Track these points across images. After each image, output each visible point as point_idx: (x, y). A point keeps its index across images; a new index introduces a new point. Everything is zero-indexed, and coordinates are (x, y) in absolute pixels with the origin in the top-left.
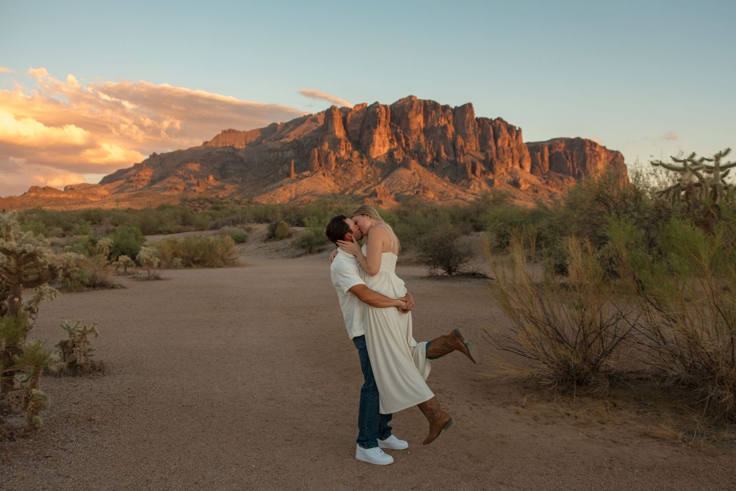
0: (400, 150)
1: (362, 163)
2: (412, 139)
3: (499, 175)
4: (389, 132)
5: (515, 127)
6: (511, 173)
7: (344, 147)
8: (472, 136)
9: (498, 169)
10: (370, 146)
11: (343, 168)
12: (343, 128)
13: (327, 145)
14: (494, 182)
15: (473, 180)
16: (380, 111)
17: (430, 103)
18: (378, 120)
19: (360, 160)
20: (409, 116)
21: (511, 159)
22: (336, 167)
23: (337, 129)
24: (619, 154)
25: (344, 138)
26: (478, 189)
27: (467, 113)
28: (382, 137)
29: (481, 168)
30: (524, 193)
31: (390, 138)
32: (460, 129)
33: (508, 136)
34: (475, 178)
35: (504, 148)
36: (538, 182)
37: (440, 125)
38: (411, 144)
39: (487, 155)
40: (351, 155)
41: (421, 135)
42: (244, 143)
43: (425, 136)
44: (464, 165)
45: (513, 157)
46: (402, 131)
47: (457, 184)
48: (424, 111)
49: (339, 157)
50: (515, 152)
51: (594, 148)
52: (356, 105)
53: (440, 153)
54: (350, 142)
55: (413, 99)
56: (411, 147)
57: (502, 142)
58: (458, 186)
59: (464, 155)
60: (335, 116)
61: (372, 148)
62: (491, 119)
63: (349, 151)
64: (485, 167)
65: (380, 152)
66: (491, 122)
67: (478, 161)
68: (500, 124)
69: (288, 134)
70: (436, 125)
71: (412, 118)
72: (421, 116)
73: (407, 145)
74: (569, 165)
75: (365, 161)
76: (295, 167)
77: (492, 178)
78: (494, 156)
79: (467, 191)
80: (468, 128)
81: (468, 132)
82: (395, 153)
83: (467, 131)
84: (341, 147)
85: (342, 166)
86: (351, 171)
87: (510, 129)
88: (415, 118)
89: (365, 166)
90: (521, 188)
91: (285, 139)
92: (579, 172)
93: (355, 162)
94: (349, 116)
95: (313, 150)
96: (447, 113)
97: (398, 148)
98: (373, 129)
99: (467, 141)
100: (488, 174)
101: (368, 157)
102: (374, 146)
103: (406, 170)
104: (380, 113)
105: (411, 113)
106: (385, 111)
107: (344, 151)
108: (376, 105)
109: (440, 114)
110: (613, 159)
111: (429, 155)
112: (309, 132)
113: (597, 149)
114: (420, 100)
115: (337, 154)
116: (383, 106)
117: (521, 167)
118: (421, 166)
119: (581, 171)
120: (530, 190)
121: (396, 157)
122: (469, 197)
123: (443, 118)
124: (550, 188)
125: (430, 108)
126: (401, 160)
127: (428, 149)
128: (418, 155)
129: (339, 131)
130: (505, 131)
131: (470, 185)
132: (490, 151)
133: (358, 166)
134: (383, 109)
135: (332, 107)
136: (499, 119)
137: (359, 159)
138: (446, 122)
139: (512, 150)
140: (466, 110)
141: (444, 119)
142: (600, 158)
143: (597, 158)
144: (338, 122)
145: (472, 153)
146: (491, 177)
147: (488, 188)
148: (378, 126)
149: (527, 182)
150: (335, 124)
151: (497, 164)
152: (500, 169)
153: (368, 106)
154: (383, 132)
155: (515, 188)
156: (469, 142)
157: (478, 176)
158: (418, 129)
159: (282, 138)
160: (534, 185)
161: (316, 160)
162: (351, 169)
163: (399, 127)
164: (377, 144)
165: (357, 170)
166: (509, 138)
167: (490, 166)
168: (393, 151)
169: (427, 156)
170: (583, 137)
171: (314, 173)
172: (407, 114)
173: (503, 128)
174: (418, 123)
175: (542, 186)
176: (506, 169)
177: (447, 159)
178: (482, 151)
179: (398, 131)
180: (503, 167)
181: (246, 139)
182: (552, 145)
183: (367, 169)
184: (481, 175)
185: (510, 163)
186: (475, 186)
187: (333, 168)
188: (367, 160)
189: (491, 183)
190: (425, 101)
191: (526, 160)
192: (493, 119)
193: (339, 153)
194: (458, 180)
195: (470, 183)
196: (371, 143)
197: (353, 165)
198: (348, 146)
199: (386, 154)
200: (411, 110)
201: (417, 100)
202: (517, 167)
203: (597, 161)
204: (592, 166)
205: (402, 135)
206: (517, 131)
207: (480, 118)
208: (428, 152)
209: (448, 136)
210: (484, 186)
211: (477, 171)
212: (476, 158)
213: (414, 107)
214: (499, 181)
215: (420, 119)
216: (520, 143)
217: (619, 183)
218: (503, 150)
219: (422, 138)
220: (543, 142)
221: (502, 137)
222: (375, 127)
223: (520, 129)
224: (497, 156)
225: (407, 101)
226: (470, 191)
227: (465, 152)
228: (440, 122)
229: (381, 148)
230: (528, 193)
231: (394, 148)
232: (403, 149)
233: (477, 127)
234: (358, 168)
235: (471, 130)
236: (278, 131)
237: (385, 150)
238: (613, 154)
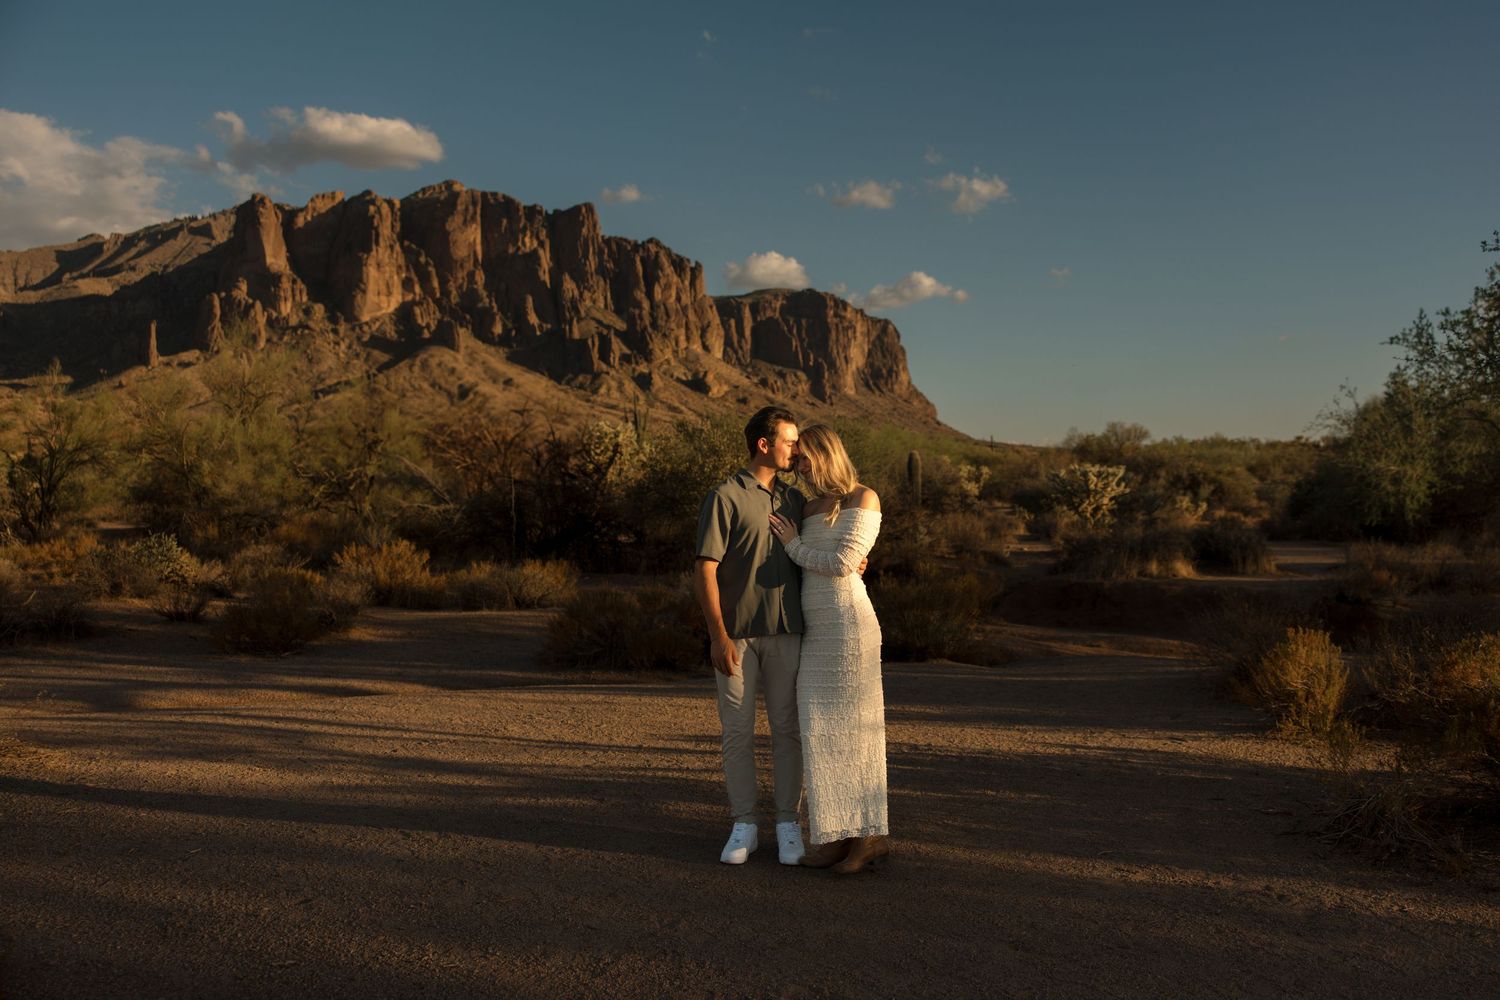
0: (428, 304)
1: (335, 332)
2: (456, 280)
3: (662, 364)
4: (401, 261)
5: (688, 260)
6: (685, 362)
7: (290, 293)
8: (594, 275)
9: (657, 352)
10: (354, 293)
11: (286, 343)
12: (284, 249)
13: (244, 287)
14: (651, 379)
15: (604, 375)
16: (379, 211)
17: (496, 199)
18: (374, 232)
19: (331, 327)
20: (447, 227)
21: (683, 331)
22: (268, 341)
23: (269, 250)
24: (890, 327)
25: (288, 271)
26: (615, 394)
27: (583, 226)
28: (384, 273)
29: (621, 350)
30: (719, 405)
31: (404, 275)
32: (568, 260)
33: (675, 279)
34: (609, 370)
35: (669, 307)
36: (745, 382)
37: (520, 253)
38: (454, 292)
39: (631, 321)
40: (307, 312)
41: (477, 272)
42: (9, 280)
43: (485, 273)
44: (583, 342)
45: (687, 324)
46: (431, 262)
47: (568, 383)
48: (482, 216)
49: (277, 318)
50: (692, 317)
51: (843, 314)
52: (317, 196)
53: (525, 314)
54: (302, 280)
55: (457, 188)
56: (454, 298)
57: (663, 292)
58: (572, 388)
59: (580, 320)
60: (262, 220)
61: (359, 297)
62: (636, 243)
63: (301, 304)
64: (629, 347)
65: (380, 308)
66: (636, 247)
67: (612, 332)
68: (657, 253)
69: (132, 263)
70: (511, 250)
71: (454, 230)
72: (476, 229)
73: (445, 293)
74: (796, 347)
75: (342, 328)
76: (157, 339)
77: (646, 371)
78: (647, 321)
79: (592, 398)
80: (587, 258)
81: (588, 268)
82: (417, 310)
83: (586, 265)
84: (282, 294)
85: (286, 338)
86: (308, 351)
87: (679, 264)
88: (462, 233)
89: (343, 340)
90: (710, 394)
91: (124, 273)
92: (816, 360)
93: (318, 329)
94: (300, 221)
95: (207, 297)
96: (536, 226)
97: (425, 298)
98: (360, 254)
99: (585, 288)
100: (637, 363)
101: (352, 319)
102: (364, 292)
103: (447, 350)
104: (377, 216)
105: (453, 221)
106: (390, 214)
107: (289, 305)
108: (368, 198)
109: (521, 225)
110: (879, 337)
111: (498, 318)
112: (189, 259)
113: (849, 315)
114: (472, 191)
115: (271, 310)
116: (385, 200)
117: (706, 348)
118: (480, 343)
119: (820, 360)
120: (729, 398)
121: (420, 321)
122: (602, 412)
123: (528, 233)
124: (770, 395)
125: (498, 212)
126: (433, 327)
127: (494, 304)
128: (471, 316)
129: (275, 256)
130: (669, 269)
131: (598, 388)
132: (637, 312)
133: (325, 341)
134: (385, 209)
135: (254, 197)
136: (651, 241)
137: (327, 324)
138: (535, 244)
139: (684, 309)
140: (581, 218)
141: (531, 237)
142: (855, 332)
143: (850, 333)
144: (272, 234)
145: (598, 315)
146: (643, 368)
147: (638, 393)
148: (374, 247)
149: (723, 381)
150: (264, 239)
151: (655, 340)
152: (662, 352)
153: (346, 199)
154: (387, 260)
155: (698, 393)
156: (589, 290)
157: (613, 367)
158: (469, 256)
159: (118, 270)
160: (737, 387)
161: (217, 323)
162: (308, 346)
163: (423, 252)
164: (372, 287)
165: (322, 349)
166: (677, 284)
167: (638, 345)
168: (412, 307)
169: (494, 320)
170: (820, 289)
171: (212, 356)
172: (444, 221)
173: (664, 261)
174: (470, 244)
175: (753, 389)
176: (675, 352)
177: (540, 326)
178: (618, 312)
179: (422, 259)
180: (668, 347)
181: (15, 270)
182: (758, 303)
183: (350, 347)
184: (621, 364)
185: (682, 338)
186: (609, 389)
187: (262, 344)
188: (349, 326)
189: (644, 382)
190: (484, 195)
191: (715, 332)
192: (640, 242)
193: (275, 309)
194: (570, 376)
195: (597, 382)
196: (358, 286)
197: (314, 337)
198: (298, 293)
199: (393, 314)
200: (452, 214)
201: (467, 192)
202: (697, 347)
203: (849, 340)
204: (841, 350)
205: (431, 269)
206: (692, 269)
207: (610, 239)
208: (495, 310)
209: (541, 273)
210: (630, 387)
211: (612, 355)
212: (608, 327)
213: (460, 208)
214: (661, 377)
215: (474, 234)
216: (700, 296)
217: (892, 385)
218: (666, 308)
219: (480, 277)
220: (740, 297)
221: (663, 281)
222: (368, 250)
223: (698, 266)
224: (654, 325)
225: (441, 192)
226: (599, 399)
227: (583, 314)
228: (520, 244)
229: (383, 298)
230: (727, 404)
231: (414, 299)
232: (434, 302)
233: (606, 257)
234: (325, 344)
235: (592, 263)
236: (104, 257)
237: (392, 304)
238: (878, 325)
